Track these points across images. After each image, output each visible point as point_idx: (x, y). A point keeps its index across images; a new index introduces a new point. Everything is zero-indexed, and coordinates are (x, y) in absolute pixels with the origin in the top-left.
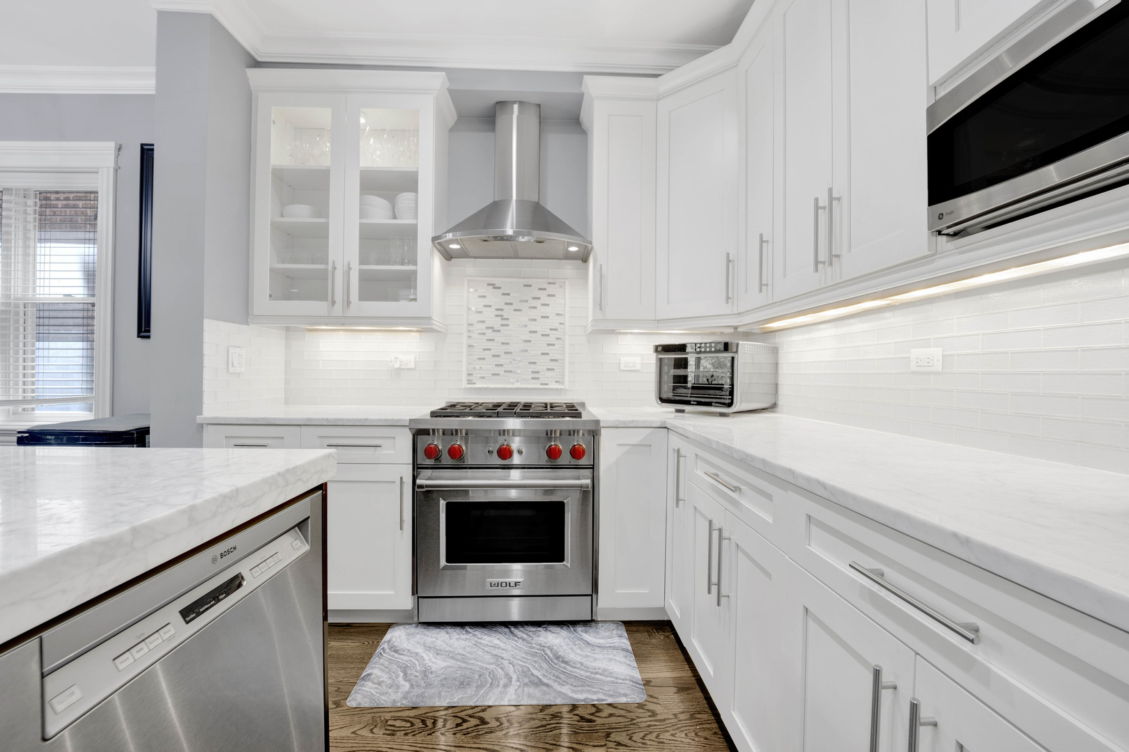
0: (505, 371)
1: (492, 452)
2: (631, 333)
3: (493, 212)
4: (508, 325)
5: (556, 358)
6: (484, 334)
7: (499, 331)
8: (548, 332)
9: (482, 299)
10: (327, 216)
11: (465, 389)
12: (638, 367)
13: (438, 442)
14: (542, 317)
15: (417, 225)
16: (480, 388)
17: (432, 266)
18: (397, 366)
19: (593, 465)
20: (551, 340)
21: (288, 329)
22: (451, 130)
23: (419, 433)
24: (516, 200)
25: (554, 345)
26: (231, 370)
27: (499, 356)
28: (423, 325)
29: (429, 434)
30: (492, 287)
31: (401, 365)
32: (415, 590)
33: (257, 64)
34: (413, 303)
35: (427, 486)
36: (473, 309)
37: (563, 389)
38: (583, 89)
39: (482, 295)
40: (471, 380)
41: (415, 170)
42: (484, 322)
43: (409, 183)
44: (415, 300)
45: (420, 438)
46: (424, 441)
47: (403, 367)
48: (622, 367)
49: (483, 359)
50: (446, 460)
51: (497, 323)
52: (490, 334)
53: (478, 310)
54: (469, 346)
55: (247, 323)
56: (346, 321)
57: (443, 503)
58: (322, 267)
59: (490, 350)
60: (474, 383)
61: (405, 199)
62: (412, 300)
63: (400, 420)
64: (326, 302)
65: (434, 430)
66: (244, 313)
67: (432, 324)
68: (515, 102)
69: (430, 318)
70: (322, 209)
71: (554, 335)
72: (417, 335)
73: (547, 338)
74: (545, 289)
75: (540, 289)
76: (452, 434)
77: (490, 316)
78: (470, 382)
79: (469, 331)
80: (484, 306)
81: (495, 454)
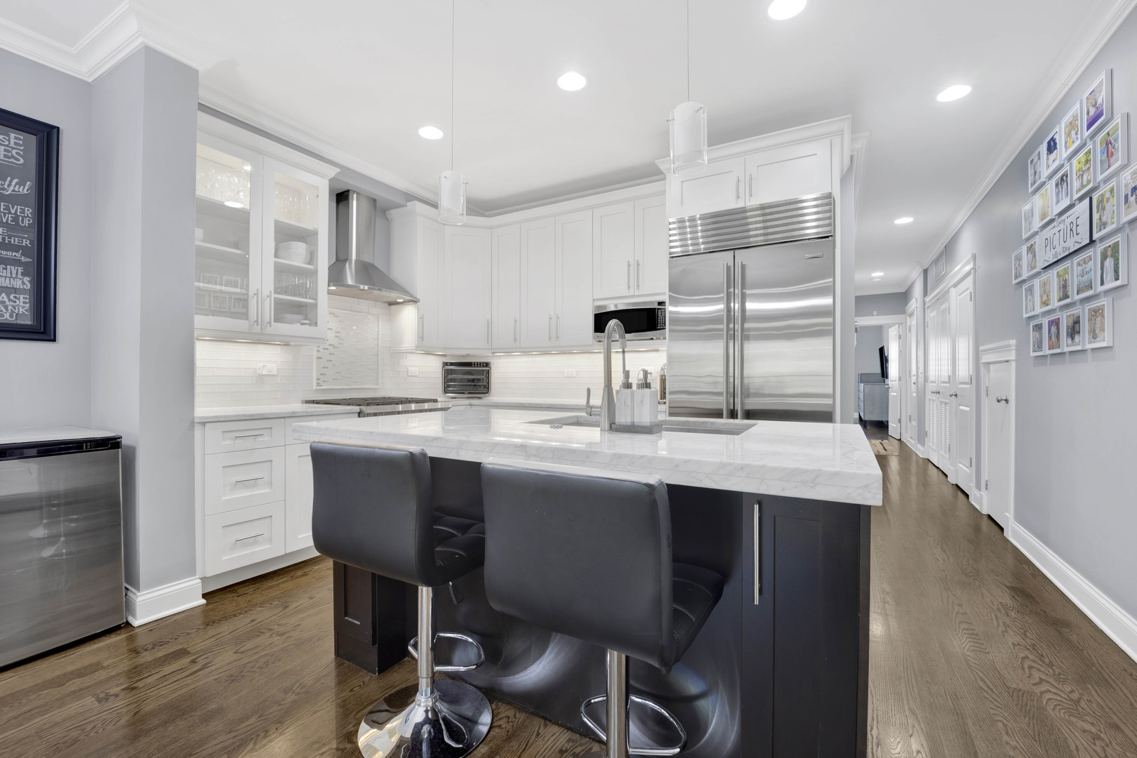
0: (341, 377)
11: (316, 390)
12: (417, 374)
14: (364, 340)
16: (326, 389)
18: (264, 372)
25: (372, 359)
31: (267, 372)
37: (378, 388)
42: (328, 340)
47: (269, 373)
49: (327, 368)
51: (336, 342)
54: (318, 358)
60: (321, 386)
62: (305, 324)
64: (247, 322)
72: (279, 348)
77: (332, 337)
78: (318, 384)
79: (318, 346)
80: (328, 329)
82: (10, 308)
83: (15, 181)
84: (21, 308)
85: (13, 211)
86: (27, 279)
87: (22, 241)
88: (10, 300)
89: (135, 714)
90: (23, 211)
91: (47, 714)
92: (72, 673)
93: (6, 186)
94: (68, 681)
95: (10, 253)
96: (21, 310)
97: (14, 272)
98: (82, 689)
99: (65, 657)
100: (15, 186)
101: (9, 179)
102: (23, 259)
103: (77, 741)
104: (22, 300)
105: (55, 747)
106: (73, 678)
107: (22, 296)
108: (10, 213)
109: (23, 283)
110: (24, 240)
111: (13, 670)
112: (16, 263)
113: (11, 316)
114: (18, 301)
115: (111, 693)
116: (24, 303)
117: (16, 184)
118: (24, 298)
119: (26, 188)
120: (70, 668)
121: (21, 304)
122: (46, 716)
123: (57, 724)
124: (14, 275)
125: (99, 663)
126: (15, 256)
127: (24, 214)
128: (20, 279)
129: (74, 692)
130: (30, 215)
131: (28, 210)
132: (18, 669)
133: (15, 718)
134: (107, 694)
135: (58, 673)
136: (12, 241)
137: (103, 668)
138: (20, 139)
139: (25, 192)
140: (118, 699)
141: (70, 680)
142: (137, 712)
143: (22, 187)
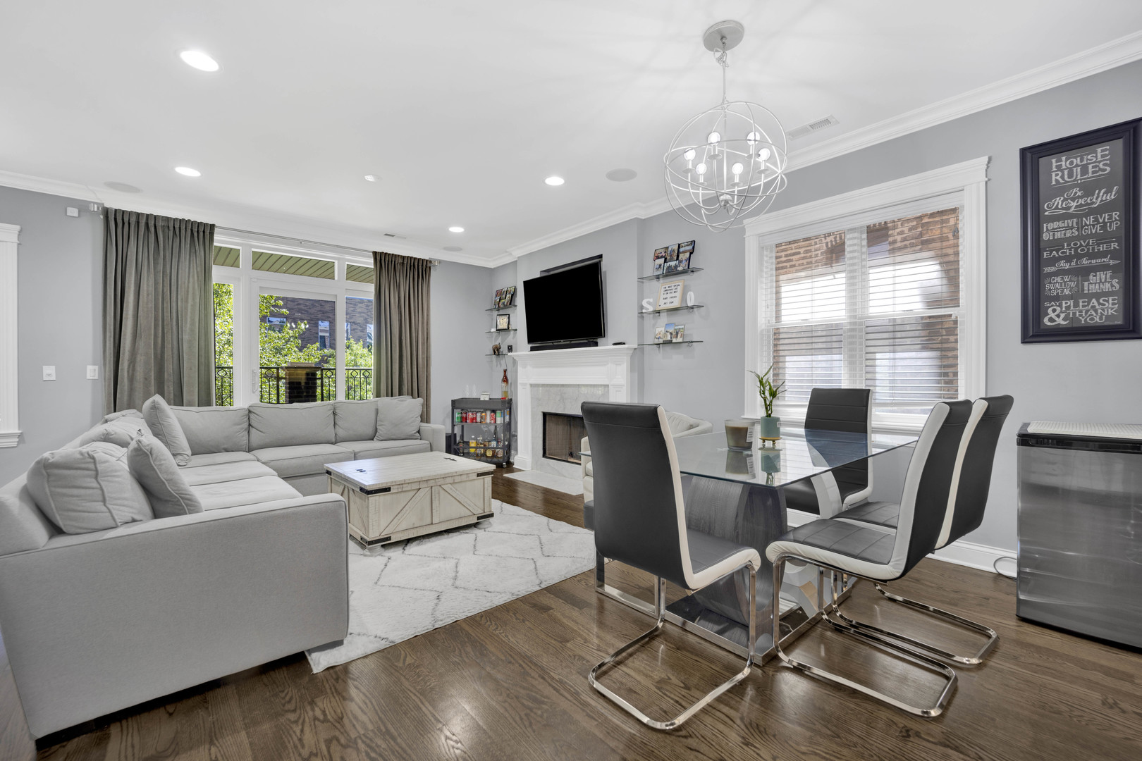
82: (1099, 311)
83: (1103, 191)
84: (1110, 310)
85: (1101, 221)
86: (1115, 281)
87: (1111, 245)
88: (1099, 304)
89: (1126, 738)
90: (1110, 217)
91: (1057, 679)
92: (1102, 666)
93: (1094, 200)
94: (1092, 670)
95: (1099, 261)
96: (1110, 311)
97: (1103, 277)
98: (1098, 683)
99: (1108, 651)
100: (1103, 196)
101: (1097, 191)
102: (1111, 262)
103: (1061, 714)
104: (1111, 301)
105: (1043, 704)
106: (1099, 672)
107: (1110, 298)
108: (1099, 223)
109: (1112, 286)
110: (1112, 244)
111: (1061, 634)
112: (1104, 268)
113: (1101, 318)
114: (1107, 304)
115: (1119, 706)
116: (1113, 304)
117: (1104, 194)
118: (1113, 300)
119: (1114, 193)
120: (1103, 662)
121: (1110, 306)
122: (1055, 680)
123: (1057, 691)
124: (1103, 280)
125: (1132, 676)
126: (1104, 261)
127: (1112, 219)
128: (1109, 282)
129: (1090, 681)
130: (1118, 218)
131: (1116, 214)
132: (1066, 636)
133: (1037, 666)
134: (1116, 704)
135: (1091, 659)
136: (1101, 248)
137: (1133, 682)
138: (1106, 150)
139: (1113, 197)
140: (1122, 714)
141: (1095, 670)
142: (1130, 739)
143: (1109, 194)
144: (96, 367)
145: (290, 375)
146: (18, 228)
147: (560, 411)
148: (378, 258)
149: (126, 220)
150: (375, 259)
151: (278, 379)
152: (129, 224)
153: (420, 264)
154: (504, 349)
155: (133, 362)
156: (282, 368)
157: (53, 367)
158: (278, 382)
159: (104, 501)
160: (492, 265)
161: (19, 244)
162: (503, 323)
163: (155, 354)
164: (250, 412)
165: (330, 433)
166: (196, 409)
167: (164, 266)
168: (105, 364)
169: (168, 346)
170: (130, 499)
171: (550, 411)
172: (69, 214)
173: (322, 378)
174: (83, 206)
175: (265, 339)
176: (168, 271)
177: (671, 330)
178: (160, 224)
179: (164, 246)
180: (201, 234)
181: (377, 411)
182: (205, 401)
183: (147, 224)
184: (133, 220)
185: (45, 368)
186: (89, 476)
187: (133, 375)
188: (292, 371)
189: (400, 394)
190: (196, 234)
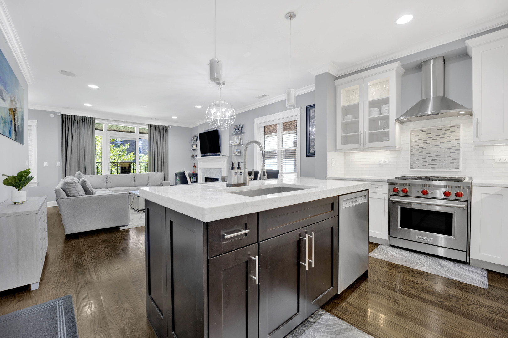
0: (428, 164)
1: (419, 192)
2: (503, 145)
3: (423, 103)
4: (430, 146)
5: (455, 158)
6: (418, 150)
7: (426, 148)
8: (451, 147)
9: (417, 137)
10: (358, 118)
11: (410, 171)
13: (397, 187)
14: (447, 141)
15: (389, 115)
16: (416, 171)
17: (396, 129)
18: (382, 163)
19: (468, 200)
20: (453, 150)
21: (345, 153)
22: (403, 76)
23: (391, 184)
24: (433, 98)
25: (454, 153)
26: (333, 165)
27: (425, 158)
28: (392, 148)
29: (394, 185)
30: (422, 132)
31: (383, 162)
32: (389, 234)
33: (337, 78)
34: (388, 142)
35: (394, 201)
36: (414, 141)
37: (459, 171)
38: (466, 45)
39: (417, 135)
40: (412, 168)
41: (388, 97)
42: (418, 145)
43: (386, 101)
44: (389, 140)
45: (391, 186)
46: (393, 187)
47: (384, 163)
48: (496, 161)
49: (418, 159)
50: (401, 193)
51: (424, 145)
52: (421, 150)
53: (416, 141)
54: (412, 155)
55: (336, 152)
56: (364, 149)
57: (399, 208)
58: (357, 133)
59: (421, 156)
60: (414, 169)
61: (385, 107)
62: (388, 140)
63: (384, 180)
64: (358, 144)
65: (396, 183)
66: (335, 149)
67: (396, 148)
68: (431, 59)
69: (395, 146)
70: (356, 116)
71: (454, 149)
72: (390, 152)
73: (450, 150)
74: (449, 130)
75: (446, 130)
76: (403, 185)
77: (421, 143)
79: (411, 149)
80: (418, 139)
81: (421, 193)
144: (59, 163)
145: (121, 165)
146: (37, 121)
147: (210, 177)
148: (150, 126)
149: (68, 117)
150: (149, 126)
151: (117, 166)
152: (69, 119)
153: (164, 128)
154: (195, 156)
155: (71, 161)
156: (119, 162)
157: (47, 163)
158: (117, 167)
159: (77, 190)
160: (191, 127)
161: (37, 126)
162: (194, 147)
163: (77, 159)
164: (107, 176)
165: (133, 183)
166: (90, 175)
167: (80, 131)
168: (62, 162)
169: (81, 156)
170: (81, 191)
171: (208, 177)
172: (51, 116)
173: (133, 166)
174: (55, 114)
175: (113, 151)
176: (81, 133)
177: (237, 151)
178: (78, 118)
179: (80, 125)
180: (91, 121)
181: (149, 176)
182: (93, 173)
183: (74, 118)
184: (70, 117)
185: (44, 163)
186: (74, 185)
187: (71, 165)
188: (122, 164)
189: (157, 171)
190: (89, 121)
